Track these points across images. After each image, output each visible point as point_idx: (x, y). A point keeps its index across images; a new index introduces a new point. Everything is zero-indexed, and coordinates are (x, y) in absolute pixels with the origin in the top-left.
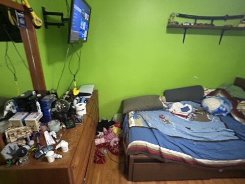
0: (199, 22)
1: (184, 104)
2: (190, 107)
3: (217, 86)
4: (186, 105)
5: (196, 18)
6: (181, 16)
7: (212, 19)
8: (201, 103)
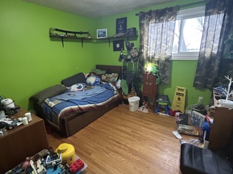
0: (68, 34)
1: (78, 85)
2: (82, 85)
3: (89, 71)
4: (79, 85)
5: (66, 32)
6: (57, 30)
7: (75, 33)
8: (86, 82)
